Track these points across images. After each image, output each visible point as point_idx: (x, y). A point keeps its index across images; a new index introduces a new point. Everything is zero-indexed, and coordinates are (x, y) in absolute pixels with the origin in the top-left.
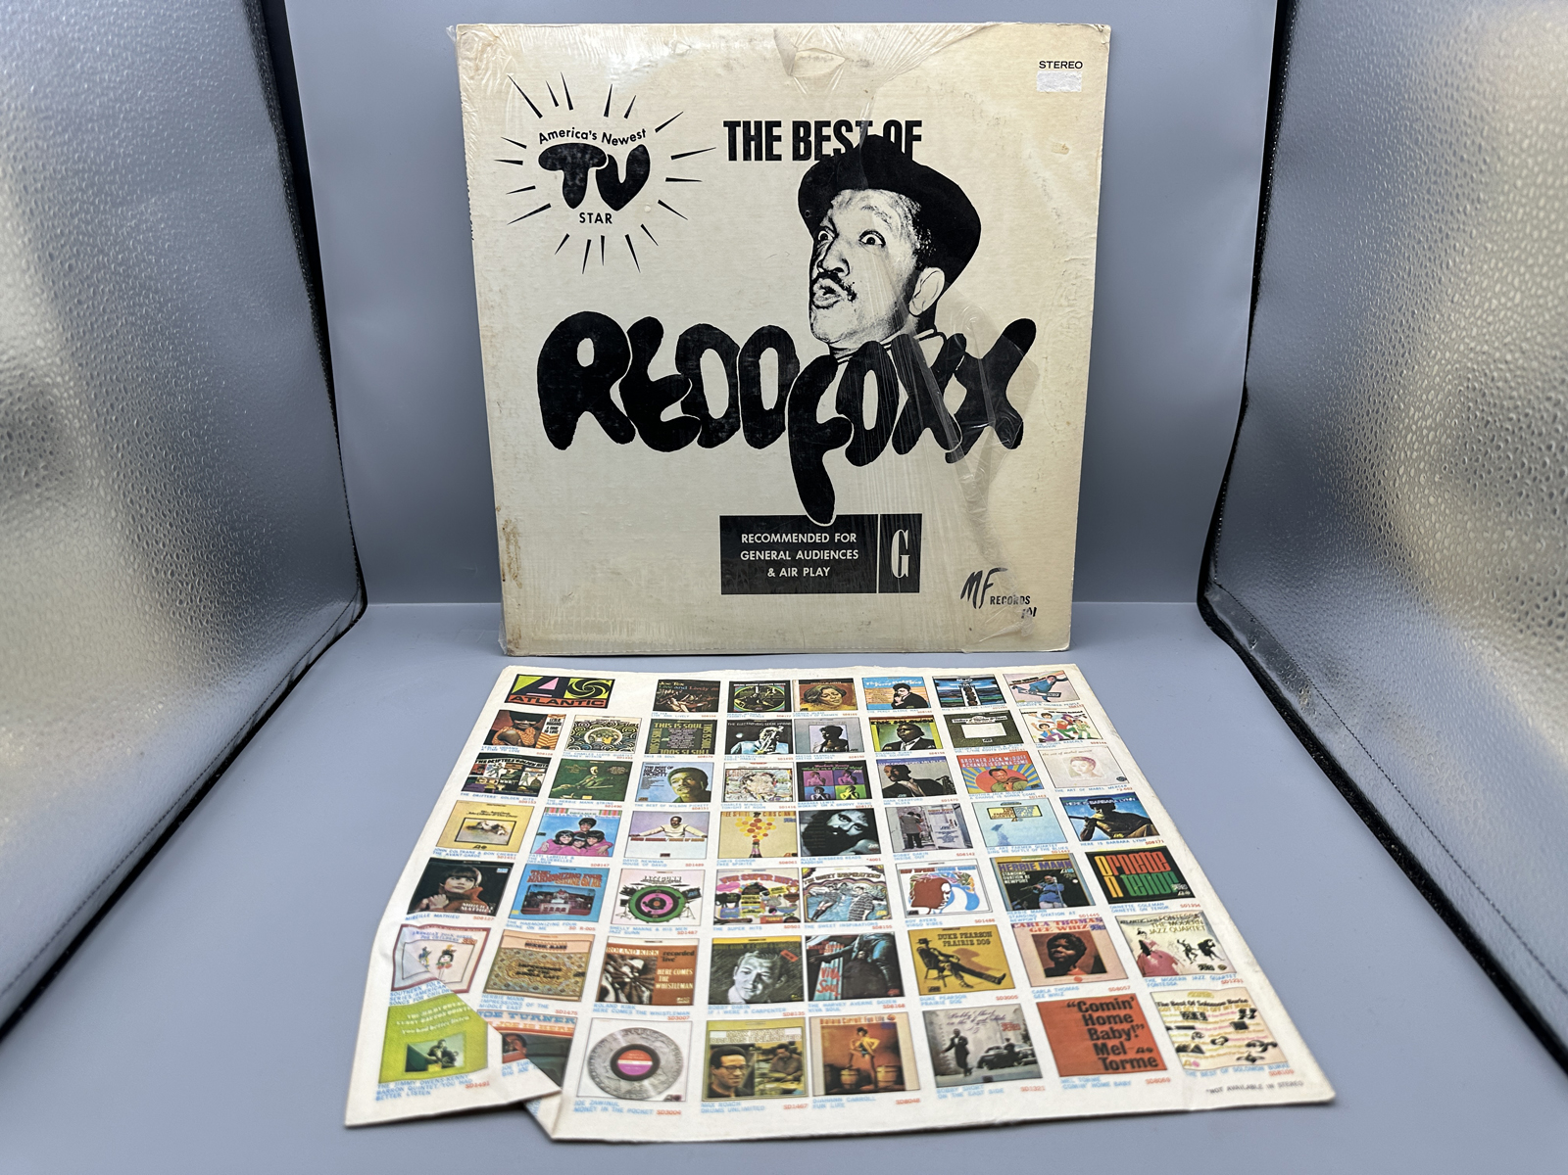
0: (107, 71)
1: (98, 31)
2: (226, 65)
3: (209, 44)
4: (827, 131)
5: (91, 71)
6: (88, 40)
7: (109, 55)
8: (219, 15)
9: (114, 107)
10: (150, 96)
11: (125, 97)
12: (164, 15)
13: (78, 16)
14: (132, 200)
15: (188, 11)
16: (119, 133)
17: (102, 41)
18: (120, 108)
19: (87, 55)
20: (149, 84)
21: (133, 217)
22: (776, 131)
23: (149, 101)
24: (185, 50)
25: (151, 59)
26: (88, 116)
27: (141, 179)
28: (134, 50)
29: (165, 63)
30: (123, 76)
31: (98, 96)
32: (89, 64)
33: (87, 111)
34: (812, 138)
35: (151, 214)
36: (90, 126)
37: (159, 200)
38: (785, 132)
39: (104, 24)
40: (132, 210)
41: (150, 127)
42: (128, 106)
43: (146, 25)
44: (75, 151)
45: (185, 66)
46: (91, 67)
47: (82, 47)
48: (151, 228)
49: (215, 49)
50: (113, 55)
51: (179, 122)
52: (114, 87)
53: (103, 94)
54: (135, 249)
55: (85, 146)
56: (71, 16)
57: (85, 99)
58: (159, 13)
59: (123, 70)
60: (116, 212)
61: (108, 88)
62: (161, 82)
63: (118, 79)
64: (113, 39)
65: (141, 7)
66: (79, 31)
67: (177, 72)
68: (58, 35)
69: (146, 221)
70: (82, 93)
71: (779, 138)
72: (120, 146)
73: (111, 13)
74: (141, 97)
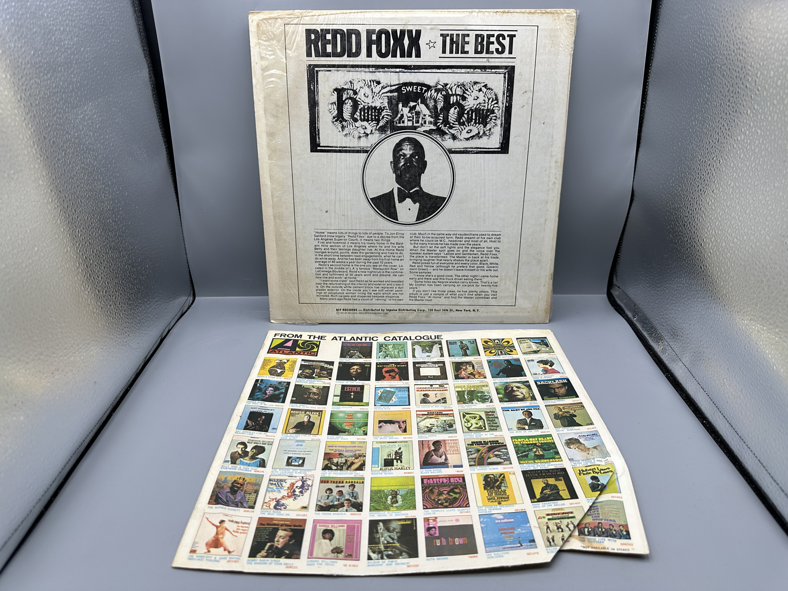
0: (67, 39)
1: (62, 19)
2: (123, 31)
3: (115, 21)
5: (59, 40)
6: (57, 24)
7: (67, 31)
8: (119, 6)
9: (70, 58)
10: (87, 50)
11: (75, 52)
12: (93, 8)
13: (52, 13)
14: (81, 104)
15: (104, 5)
16: (73, 71)
17: (64, 24)
18: (73, 58)
19: (57, 32)
20: (87, 44)
21: (82, 113)
23: (87, 52)
24: (103, 25)
25: (87, 31)
26: (59, 64)
27: (85, 93)
28: (79, 27)
29: (94, 33)
30: (74, 41)
31: (63, 53)
32: (58, 37)
33: (58, 61)
35: (90, 111)
36: (60, 69)
37: (93, 103)
39: (65, 16)
40: (81, 110)
41: (88, 66)
42: (77, 56)
43: (84, 14)
44: (53, 82)
45: (104, 33)
46: (59, 38)
47: (54, 28)
48: (90, 118)
49: (117, 23)
50: (69, 31)
51: (101, 62)
52: (70, 47)
53: (65, 52)
54: (83, 129)
55: (57, 79)
56: (49, 13)
57: (57, 55)
58: (90, 7)
59: (74, 39)
60: (73, 111)
61: (67, 48)
62: (92, 42)
63: (72, 43)
64: (69, 23)
65: (82, 5)
66: (53, 20)
67: (100, 37)
68: (43, 23)
69: (88, 115)
70: (55, 52)
72: (74, 77)
73: (68, 9)
74: (83, 51)
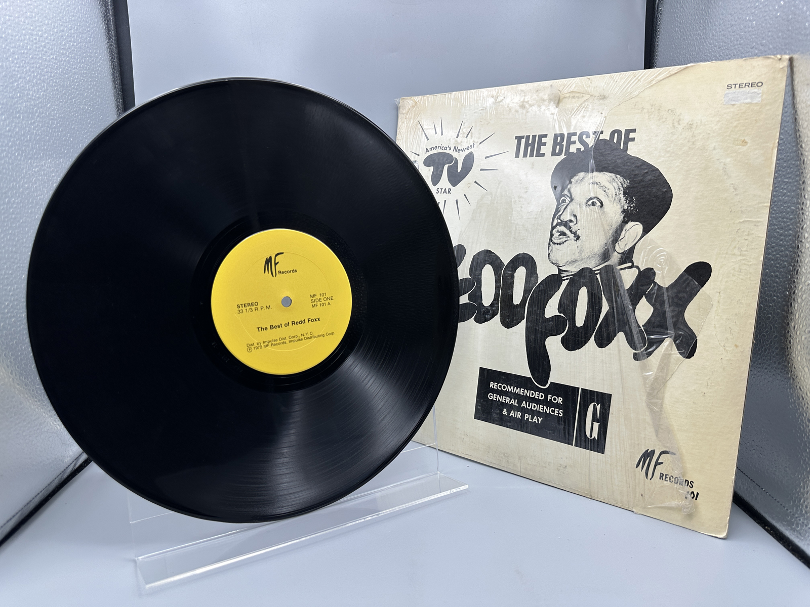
0: (32, 90)
1: (29, 70)
4: (573, 138)
5: (22, 88)
6: (23, 73)
7: (34, 83)
9: (33, 109)
11: (40, 105)
13: (19, 60)
14: (37, 158)
16: (34, 123)
17: (30, 75)
18: (37, 110)
19: (21, 80)
20: (54, 100)
21: (37, 166)
22: (544, 140)
25: (57, 89)
26: (18, 110)
27: (44, 149)
30: (40, 94)
31: (25, 101)
32: (22, 85)
33: (18, 108)
34: (564, 143)
35: (47, 167)
36: (19, 115)
37: (53, 161)
38: (549, 141)
39: (33, 67)
40: (37, 163)
42: (41, 110)
46: (23, 86)
47: (19, 75)
48: (46, 174)
50: (36, 84)
52: (34, 99)
53: (28, 101)
54: (36, 183)
56: (15, 59)
59: (41, 92)
60: (27, 162)
61: (30, 98)
63: (37, 96)
64: (37, 76)
66: (18, 67)
69: (44, 170)
71: (545, 144)
72: (34, 129)
73: (38, 63)
